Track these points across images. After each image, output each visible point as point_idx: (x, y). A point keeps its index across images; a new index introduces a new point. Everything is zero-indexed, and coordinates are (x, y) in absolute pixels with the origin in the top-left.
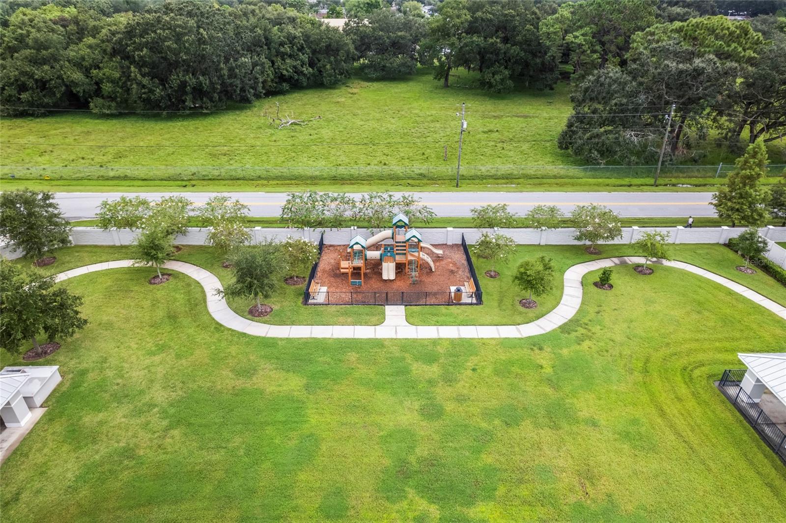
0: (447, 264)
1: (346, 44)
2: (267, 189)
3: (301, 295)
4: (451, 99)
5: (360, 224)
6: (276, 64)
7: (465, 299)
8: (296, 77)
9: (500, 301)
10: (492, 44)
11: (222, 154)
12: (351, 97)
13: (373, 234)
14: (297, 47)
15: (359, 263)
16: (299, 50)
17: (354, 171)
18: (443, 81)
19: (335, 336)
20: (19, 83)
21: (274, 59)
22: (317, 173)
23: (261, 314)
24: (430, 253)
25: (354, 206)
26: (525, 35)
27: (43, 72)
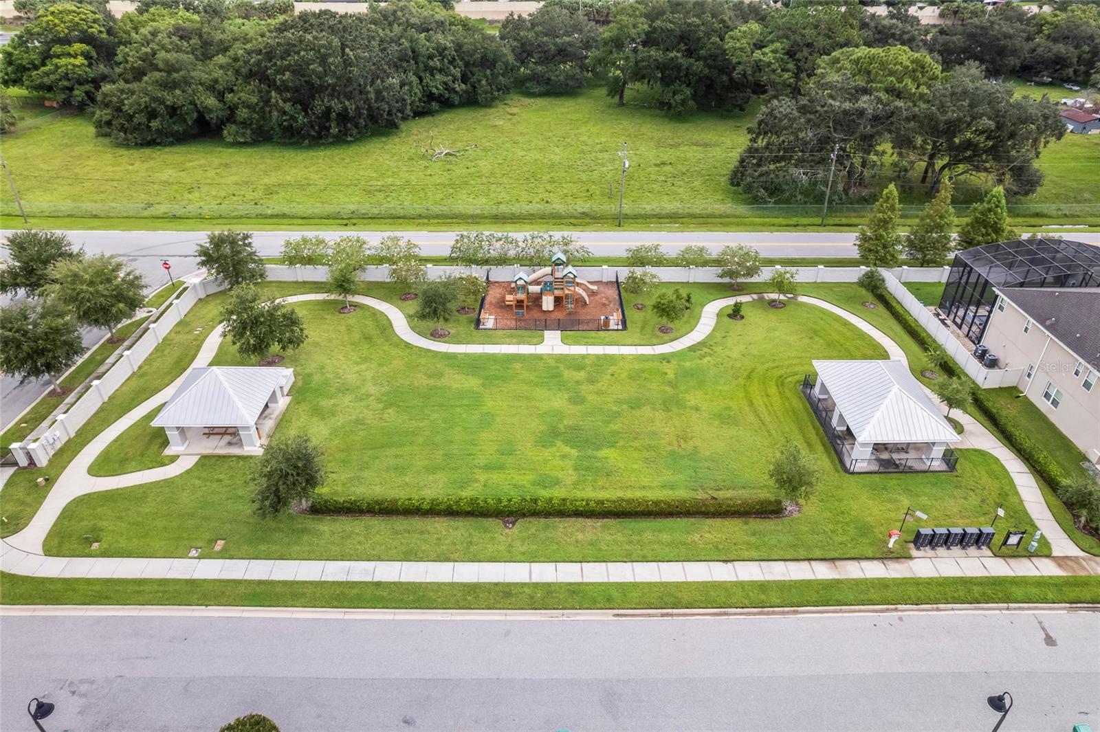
0: (601, 299)
1: (505, 55)
2: (429, 228)
3: (472, 322)
4: (625, 123)
5: (523, 263)
6: (424, 81)
7: (612, 326)
8: (447, 95)
9: (643, 328)
10: (672, 59)
11: (376, 190)
12: (510, 119)
13: (534, 271)
14: (448, 59)
15: (521, 296)
16: (450, 63)
17: (516, 209)
18: (617, 98)
19: (503, 352)
20: (149, 109)
21: (422, 74)
22: (478, 212)
23: (440, 336)
24: (586, 289)
25: (517, 246)
26: (709, 49)
27: (174, 97)
